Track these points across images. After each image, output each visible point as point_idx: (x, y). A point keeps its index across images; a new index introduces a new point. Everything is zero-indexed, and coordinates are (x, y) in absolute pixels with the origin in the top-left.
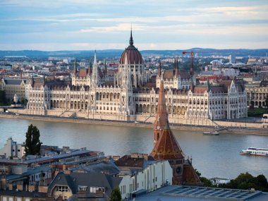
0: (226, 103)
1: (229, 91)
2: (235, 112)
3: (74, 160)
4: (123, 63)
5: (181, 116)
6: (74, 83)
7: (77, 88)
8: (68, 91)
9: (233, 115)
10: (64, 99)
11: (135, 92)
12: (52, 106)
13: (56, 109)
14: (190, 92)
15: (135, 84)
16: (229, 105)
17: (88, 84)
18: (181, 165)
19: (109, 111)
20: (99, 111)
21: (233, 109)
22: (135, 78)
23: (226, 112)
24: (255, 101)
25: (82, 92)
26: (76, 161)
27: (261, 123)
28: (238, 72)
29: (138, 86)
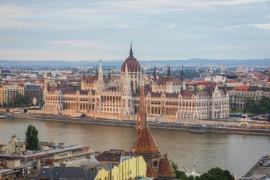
0: (211, 105)
1: (214, 95)
2: (218, 112)
3: (66, 155)
4: (124, 71)
5: (172, 116)
6: (83, 88)
7: (86, 92)
8: (78, 95)
9: (217, 115)
10: (75, 102)
11: (134, 95)
12: (64, 108)
13: (68, 110)
14: (180, 96)
15: (134, 88)
16: (213, 107)
17: (95, 89)
18: (158, 160)
19: (113, 112)
20: (103, 111)
21: (217, 110)
22: (134, 84)
23: (211, 112)
24: (237, 103)
25: (90, 96)
26: (69, 155)
27: (240, 122)
28: (225, 78)
29: (136, 90)
